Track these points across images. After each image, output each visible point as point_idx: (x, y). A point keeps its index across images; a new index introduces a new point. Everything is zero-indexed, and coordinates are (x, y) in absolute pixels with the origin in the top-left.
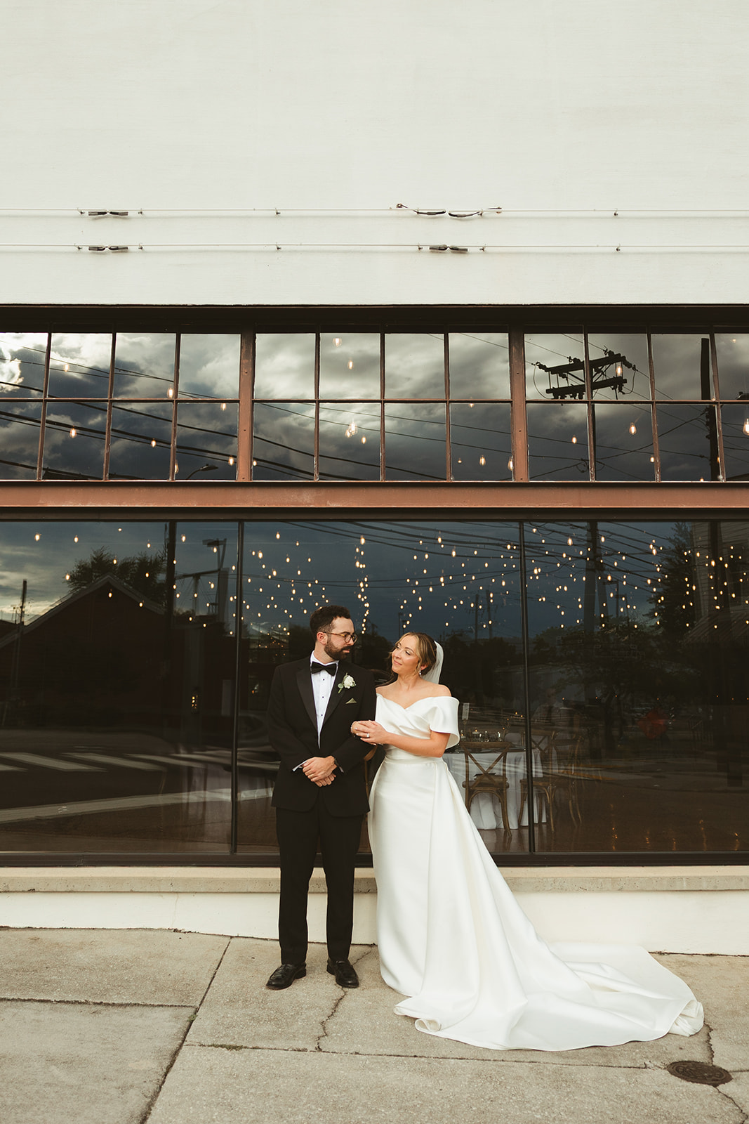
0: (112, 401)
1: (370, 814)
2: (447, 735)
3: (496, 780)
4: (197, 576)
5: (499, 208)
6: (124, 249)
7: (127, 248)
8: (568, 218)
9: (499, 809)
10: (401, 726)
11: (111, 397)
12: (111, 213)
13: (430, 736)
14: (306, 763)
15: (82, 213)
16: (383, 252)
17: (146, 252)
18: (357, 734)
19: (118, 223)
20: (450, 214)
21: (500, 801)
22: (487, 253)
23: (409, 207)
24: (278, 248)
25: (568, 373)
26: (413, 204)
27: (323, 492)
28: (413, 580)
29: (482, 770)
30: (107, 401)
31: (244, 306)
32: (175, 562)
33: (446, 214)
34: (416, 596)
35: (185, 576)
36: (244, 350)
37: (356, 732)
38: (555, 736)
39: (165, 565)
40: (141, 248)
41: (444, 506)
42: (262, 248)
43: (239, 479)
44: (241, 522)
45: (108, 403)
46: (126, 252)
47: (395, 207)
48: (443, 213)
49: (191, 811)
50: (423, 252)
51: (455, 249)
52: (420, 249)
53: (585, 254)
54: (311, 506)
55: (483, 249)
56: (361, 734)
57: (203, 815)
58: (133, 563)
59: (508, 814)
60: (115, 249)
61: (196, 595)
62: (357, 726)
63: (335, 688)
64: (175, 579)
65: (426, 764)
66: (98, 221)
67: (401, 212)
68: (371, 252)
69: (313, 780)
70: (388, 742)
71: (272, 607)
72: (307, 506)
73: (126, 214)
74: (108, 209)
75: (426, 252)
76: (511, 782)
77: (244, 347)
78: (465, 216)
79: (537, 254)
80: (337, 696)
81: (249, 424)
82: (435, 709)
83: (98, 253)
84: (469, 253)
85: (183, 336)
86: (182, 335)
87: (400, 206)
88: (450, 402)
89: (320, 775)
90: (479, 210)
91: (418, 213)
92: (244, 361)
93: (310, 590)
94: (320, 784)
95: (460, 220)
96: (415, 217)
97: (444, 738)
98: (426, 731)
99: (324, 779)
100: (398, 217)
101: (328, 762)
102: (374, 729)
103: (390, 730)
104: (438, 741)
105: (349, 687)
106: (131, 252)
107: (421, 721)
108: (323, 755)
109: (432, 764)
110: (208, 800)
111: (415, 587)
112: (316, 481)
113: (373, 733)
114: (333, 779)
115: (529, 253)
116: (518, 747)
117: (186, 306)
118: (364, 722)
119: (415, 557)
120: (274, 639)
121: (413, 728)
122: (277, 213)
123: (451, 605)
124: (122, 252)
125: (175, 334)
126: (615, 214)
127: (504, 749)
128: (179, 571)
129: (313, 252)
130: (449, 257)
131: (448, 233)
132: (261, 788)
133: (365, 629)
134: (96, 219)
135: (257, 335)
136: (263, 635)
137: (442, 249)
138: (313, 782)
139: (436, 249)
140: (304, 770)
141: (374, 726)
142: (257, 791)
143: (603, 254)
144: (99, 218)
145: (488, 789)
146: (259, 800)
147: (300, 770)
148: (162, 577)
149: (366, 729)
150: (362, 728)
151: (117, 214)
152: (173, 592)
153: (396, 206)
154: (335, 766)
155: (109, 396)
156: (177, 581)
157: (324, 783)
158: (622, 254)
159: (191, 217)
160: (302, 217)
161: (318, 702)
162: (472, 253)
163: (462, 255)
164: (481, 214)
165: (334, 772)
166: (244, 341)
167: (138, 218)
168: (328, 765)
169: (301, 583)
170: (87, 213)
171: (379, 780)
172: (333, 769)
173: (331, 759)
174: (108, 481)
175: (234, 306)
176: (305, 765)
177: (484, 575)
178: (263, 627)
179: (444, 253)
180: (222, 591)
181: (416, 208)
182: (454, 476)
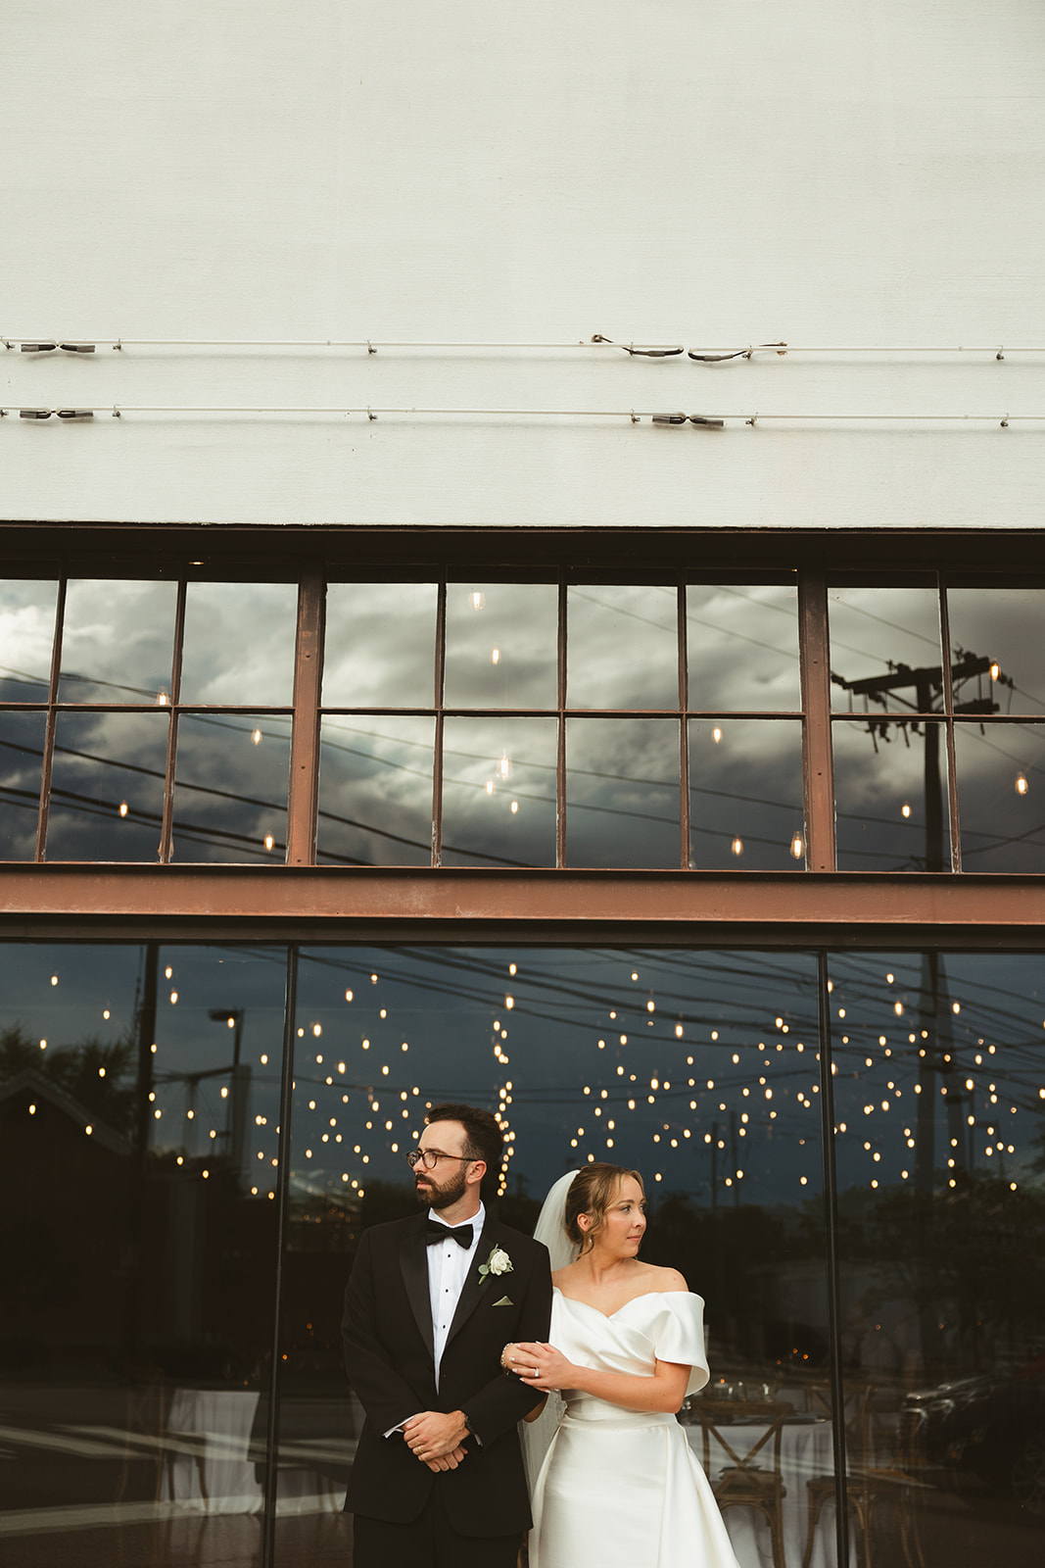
0: (56, 709)
1: (535, 1533)
2: (686, 1368)
3: (761, 1478)
4: (193, 1079)
5: (782, 345)
6: (86, 416)
7: (92, 414)
8: (910, 364)
9: (766, 1540)
10: (602, 1353)
11: (54, 701)
12: (63, 347)
13: (655, 1371)
14: (410, 1422)
15: (9, 347)
16: (567, 427)
17: (127, 423)
18: (514, 1370)
19: (76, 366)
20: (691, 355)
21: (769, 1524)
22: (760, 430)
23: (616, 342)
24: (371, 418)
25: (887, 692)
26: (622, 338)
27: (449, 889)
28: (596, 1090)
29: (736, 1459)
30: (46, 708)
31: (306, 526)
32: (154, 1048)
33: (684, 355)
34: (604, 1119)
35: (172, 1078)
36: (305, 612)
37: (511, 1365)
38: (872, 1394)
39: (135, 1057)
40: (118, 415)
41: (677, 919)
42: (340, 417)
43: (291, 862)
44: (293, 945)
45: (48, 713)
46: (89, 422)
47: (588, 341)
48: (679, 352)
49: (176, 1539)
50: (640, 427)
51: (700, 422)
52: (634, 420)
53: (943, 432)
54: (425, 916)
55: (752, 423)
56: (524, 1371)
57: (199, 1547)
58: (75, 1055)
59: (785, 1552)
60: (68, 415)
61: (191, 1115)
62: (514, 1354)
63: (474, 1272)
64: (154, 1083)
65: (649, 1428)
66: (38, 363)
67: (600, 350)
68: (543, 426)
69: (423, 1457)
70: (575, 1386)
71: (332, 1138)
72: (417, 916)
73: (91, 349)
74: (58, 339)
75: (646, 427)
76: (790, 1485)
77: (305, 606)
78: (719, 359)
79: (852, 431)
80: (477, 1289)
81: (311, 754)
82: (666, 1315)
83: (37, 424)
84: (725, 430)
85: (191, 587)
86: (188, 584)
87: (598, 339)
88: (690, 716)
89: (436, 1448)
90: (746, 347)
91: (632, 352)
92: (304, 634)
93: (405, 1105)
94: (435, 1468)
95: (710, 366)
96: (626, 360)
97: (682, 1374)
98: (650, 1361)
99: (444, 1457)
100: (594, 361)
101: (453, 1422)
102: (547, 1359)
103: (579, 1360)
104: (669, 1380)
105: (499, 1273)
106: (99, 422)
107: (640, 1340)
108: (445, 1409)
109: (660, 1428)
110: (210, 1514)
111: (601, 1102)
112: (436, 866)
113: (547, 1368)
114: (461, 1457)
115: (837, 431)
116: (801, 1416)
117: (199, 525)
118: (527, 1345)
119: (602, 1044)
120: (333, 1205)
121: (625, 1355)
122: (371, 351)
123: (666, 1140)
124: (81, 421)
125: (177, 583)
126: (998, 357)
127: (777, 1417)
128: (160, 1068)
129: (436, 425)
130: (688, 436)
131: (688, 391)
132: (311, 1493)
133: (504, 1185)
134: (34, 358)
135: (329, 586)
136: (313, 1198)
137: (677, 421)
138: (423, 1462)
139: (665, 421)
140: (407, 1436)
141: (547, 1354)
142: (303, 1499)
143: (976, 432)
144: (42, 357)
145: (747, 1498)
146: (305, 1518)
147: (398, 1437)
148: (127, 1081)
149: (533, 1360)
150: (524, 1358)
151: (74, 349)
152: (149, 1107)
153: (590, 339)
154: (466, 1433)
155: (50, 699)
156: (157, 1088)
157: (444, 1466)
158: (1011, 432)
159: (212, 357)
160: (415, 359)
161: (438, 1300)
162: (731, 430)
163: (713, 433)
164: (749, 356)
165: (463, 1444)
166: (304, 596)
167: (110, 358)
168: (453, 1428)
169: (387, 1092)
170: (18, 348)
171: (553, 1465)
172: (461, 1438)
173: (458, 1418)
174: (44, 863)
175: (288, 526)
176: (408, 1426)
177: (729, 1081)
178: (315, 1182)
179: (680, 429)
180: (240, 1109)
181: (627, 344)
182: (696, 861)
